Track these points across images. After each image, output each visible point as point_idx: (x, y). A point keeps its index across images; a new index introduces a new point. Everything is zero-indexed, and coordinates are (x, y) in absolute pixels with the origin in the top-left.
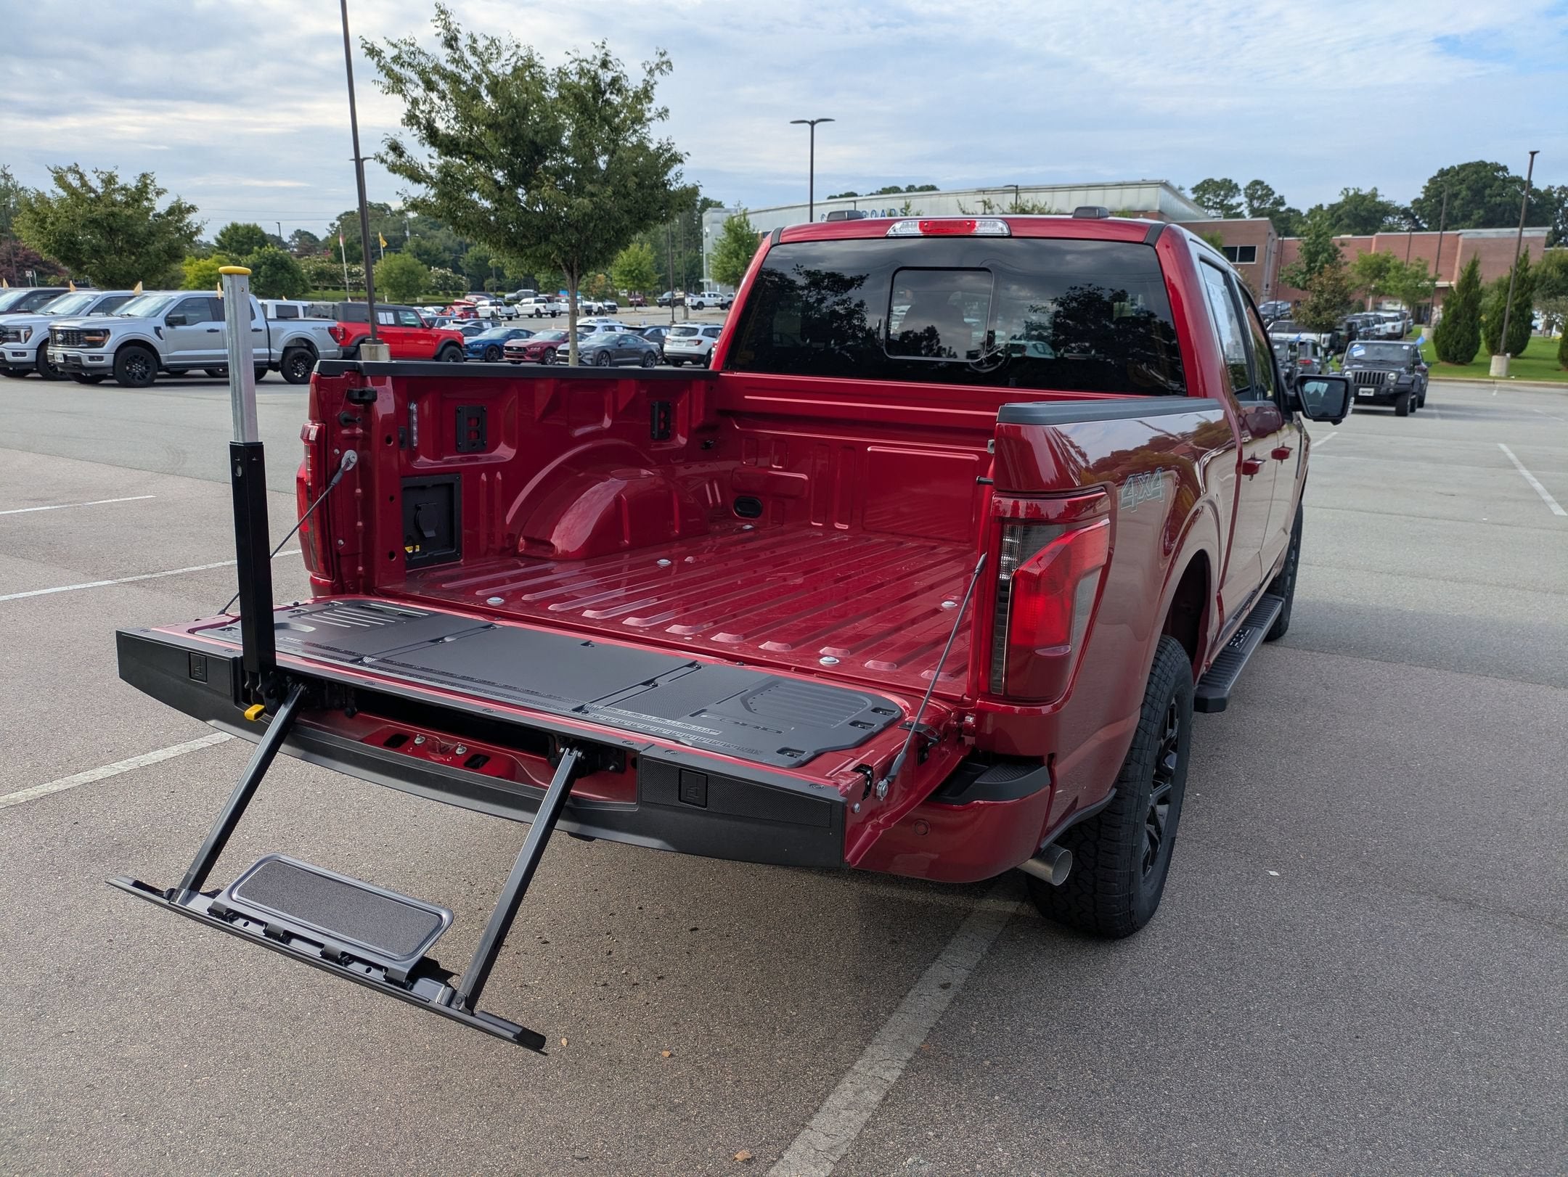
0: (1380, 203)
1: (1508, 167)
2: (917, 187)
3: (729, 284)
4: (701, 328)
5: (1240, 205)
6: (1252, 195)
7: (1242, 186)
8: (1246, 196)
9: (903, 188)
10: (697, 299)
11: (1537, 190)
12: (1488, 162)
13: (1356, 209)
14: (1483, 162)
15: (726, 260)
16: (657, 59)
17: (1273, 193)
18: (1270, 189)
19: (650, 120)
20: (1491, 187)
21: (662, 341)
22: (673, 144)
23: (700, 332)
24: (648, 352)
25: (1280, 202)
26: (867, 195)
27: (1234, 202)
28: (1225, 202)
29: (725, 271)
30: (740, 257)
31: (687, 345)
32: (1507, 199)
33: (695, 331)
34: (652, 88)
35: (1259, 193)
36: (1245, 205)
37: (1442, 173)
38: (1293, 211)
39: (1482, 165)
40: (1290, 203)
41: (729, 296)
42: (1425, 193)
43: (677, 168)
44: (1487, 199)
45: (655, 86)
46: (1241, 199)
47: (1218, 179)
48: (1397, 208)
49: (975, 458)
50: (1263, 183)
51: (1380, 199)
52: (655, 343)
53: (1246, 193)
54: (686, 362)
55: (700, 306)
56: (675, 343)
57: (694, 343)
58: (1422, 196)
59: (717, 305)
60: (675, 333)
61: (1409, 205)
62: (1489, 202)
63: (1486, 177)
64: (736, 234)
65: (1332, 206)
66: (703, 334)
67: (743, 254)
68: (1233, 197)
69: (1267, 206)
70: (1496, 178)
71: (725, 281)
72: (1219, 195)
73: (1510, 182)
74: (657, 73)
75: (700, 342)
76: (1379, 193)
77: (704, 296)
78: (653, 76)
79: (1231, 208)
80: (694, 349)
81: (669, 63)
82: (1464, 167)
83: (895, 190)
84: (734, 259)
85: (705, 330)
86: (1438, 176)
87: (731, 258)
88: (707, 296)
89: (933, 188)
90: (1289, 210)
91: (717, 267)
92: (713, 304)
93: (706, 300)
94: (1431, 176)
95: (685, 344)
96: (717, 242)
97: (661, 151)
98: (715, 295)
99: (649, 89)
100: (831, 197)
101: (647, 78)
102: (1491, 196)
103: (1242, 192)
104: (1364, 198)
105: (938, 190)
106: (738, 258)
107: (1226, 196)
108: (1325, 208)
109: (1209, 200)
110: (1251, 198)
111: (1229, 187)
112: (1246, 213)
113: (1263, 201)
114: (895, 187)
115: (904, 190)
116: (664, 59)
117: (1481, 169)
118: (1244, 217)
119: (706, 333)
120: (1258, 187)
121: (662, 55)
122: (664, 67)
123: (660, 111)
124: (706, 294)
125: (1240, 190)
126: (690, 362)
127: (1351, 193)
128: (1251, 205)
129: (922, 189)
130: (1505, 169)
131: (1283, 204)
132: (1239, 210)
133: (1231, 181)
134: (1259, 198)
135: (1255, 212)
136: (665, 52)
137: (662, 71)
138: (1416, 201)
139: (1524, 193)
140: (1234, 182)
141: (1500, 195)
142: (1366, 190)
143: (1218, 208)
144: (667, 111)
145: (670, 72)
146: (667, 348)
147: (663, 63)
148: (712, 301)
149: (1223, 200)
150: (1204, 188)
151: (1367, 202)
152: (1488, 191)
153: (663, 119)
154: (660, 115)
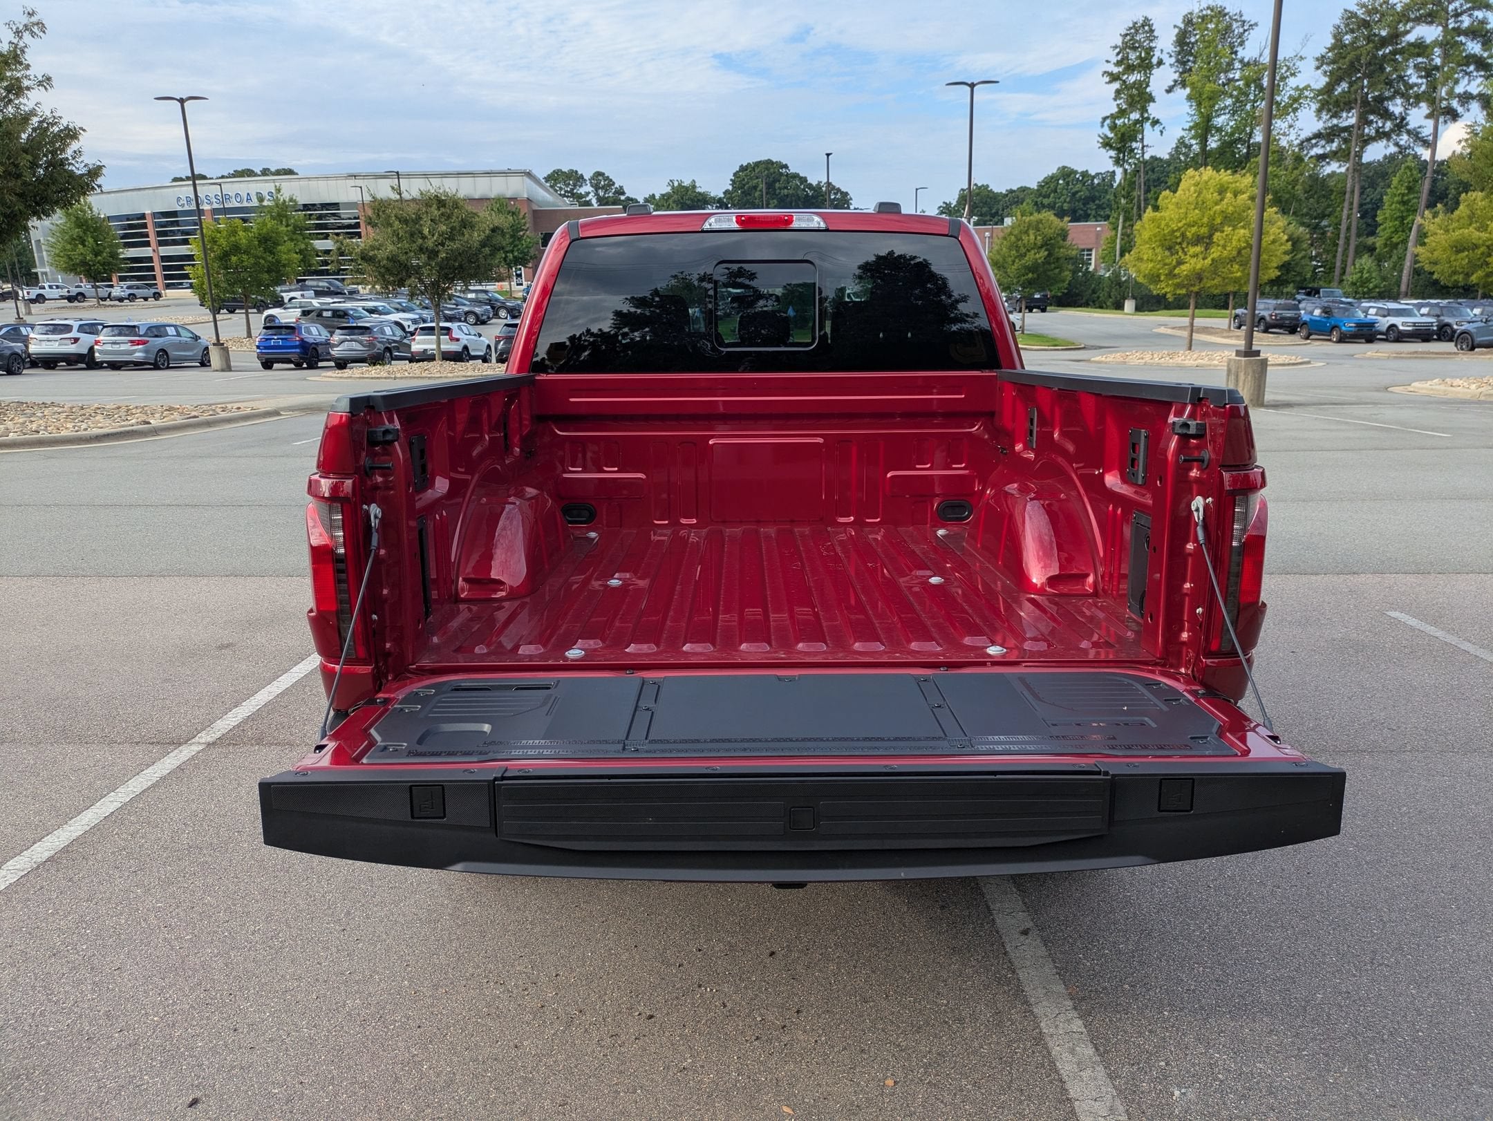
0: (700, 193)
1: (789, 165)
2: (273, 170)
3: (77, 273)
4: (76, 325)
5: (588, 194)
6: (596, 185)
7: (587, 177)
8: (592, 186)
9: (258, 170)
10: (34, 292)
11: (811, 184)
12: (774, 161)
13: (682, 199)
14: (771, 160)
15: (69, 247)
16: (25, 20)
17: (614, 184)
18: (611, 180)
19: (28, 88)
20: (779, 181)
21: (26, 340)
22: (61, 118)
23: (75, 329)
24: (12, 354)
25: (621, 191)
26: (217, 178)
27: (582, 190)
28: (575, 191)
29: (70, 259)
30: (87, 243)
31: (59, 345)
32: (791, 192)
33: (68, 328)
34: (23, 52)
35: (602, 183)
36: (592, 194)
37: (743, 168)
38: (632, 200)
39: (769, 162)
40: (629, 193)
41: (77, 287)
42: (732, 185)
43: (75, 145)
44: (778, 191)
45: (26, 50)
46: (586, 188)
47: (565, 169)
48: (714, 198)
49: (821, 440)
50: (604, 174)
51: (698, 190)
52: (19, 344)
53: (591, 183)
54: (62, 364)
55: (40, 299)
56: (44, 343)
57: (69, 342)
58: (730, 188)
59: (62, 298)
60: (41, 331)
61: (722, 196)
62: (780, 193)
63: (774, 173)
64: (77, 218)
65: (663, 195)
66: (78, 331)
67: (91, 240)
68: (581, 186)
69: (611, 195)
70: (781, 174)
71: (71, 270)
72: (569, 184)
73: (791, 177)
74: (26, 35)
75: (76, 340)
76: (697, 185)
77: (44, 288)
78: (21, 38)
79: (580, 196)
80: (71, 349)
81: (40, 25)
82: (758, 164)
83: (249, 173)
84: (80, 246)
85: (81, 326)
86: (740, 171)
87: (76, 245)
88: (47, 287)
89: (290, 172)
90: (629, 199)
91: (58, 256)
92: (57, 297)
93: (47, 292)
94: (735, 171)
95: (57, 343)
96: (54, 228)
97: (45, 125)
98: (58, 287)
99: (19, 52)
100: (175, 180)
101: (15, 41)
102: (780, 188)
103: (588, 182)
104: (687, 189)
105: (297, 174)
106: (84, 246)
107: (575, 185)
108: (657, 197)
109: (561, 189)
110: (597, 187)
111: (575, 178)
112: (594, 201)
113: (606, 190)
114: (248, 170)
115: (259, 173)
116: (34, 19)
117: (770, 166)
118: (593, 205)
119: (81, 329)
120: (600, 178)
121: (31, 14)
122: (35, 29)
123: (40, 79)
124: (46, 285)
125: (585, 180)
126: (64, 364)
127: (676, 184)
128: (597, 194)
129: (278, 173)
130: (786, 166)
131: (623, 193)
132: (588, 199)
133: (576, 171)
134: (603, 188)
135: (602, 201)
136: (33, 12)
137: (33, 34)
138: (726, 192)
139: (802, 187)
140: (580, 173)
141: (786, 188)
142: (687, 183)
143: (570, 197)
144: (49, 79)
145: (41, 34)
146: (33, 349)
147: (34, 24)
148: (56, 293)
149: (573, 189)
150: (556, 178)
151: (690, 192)
152: (777, 185)
153: (46, 89)
154: (40, 84)
